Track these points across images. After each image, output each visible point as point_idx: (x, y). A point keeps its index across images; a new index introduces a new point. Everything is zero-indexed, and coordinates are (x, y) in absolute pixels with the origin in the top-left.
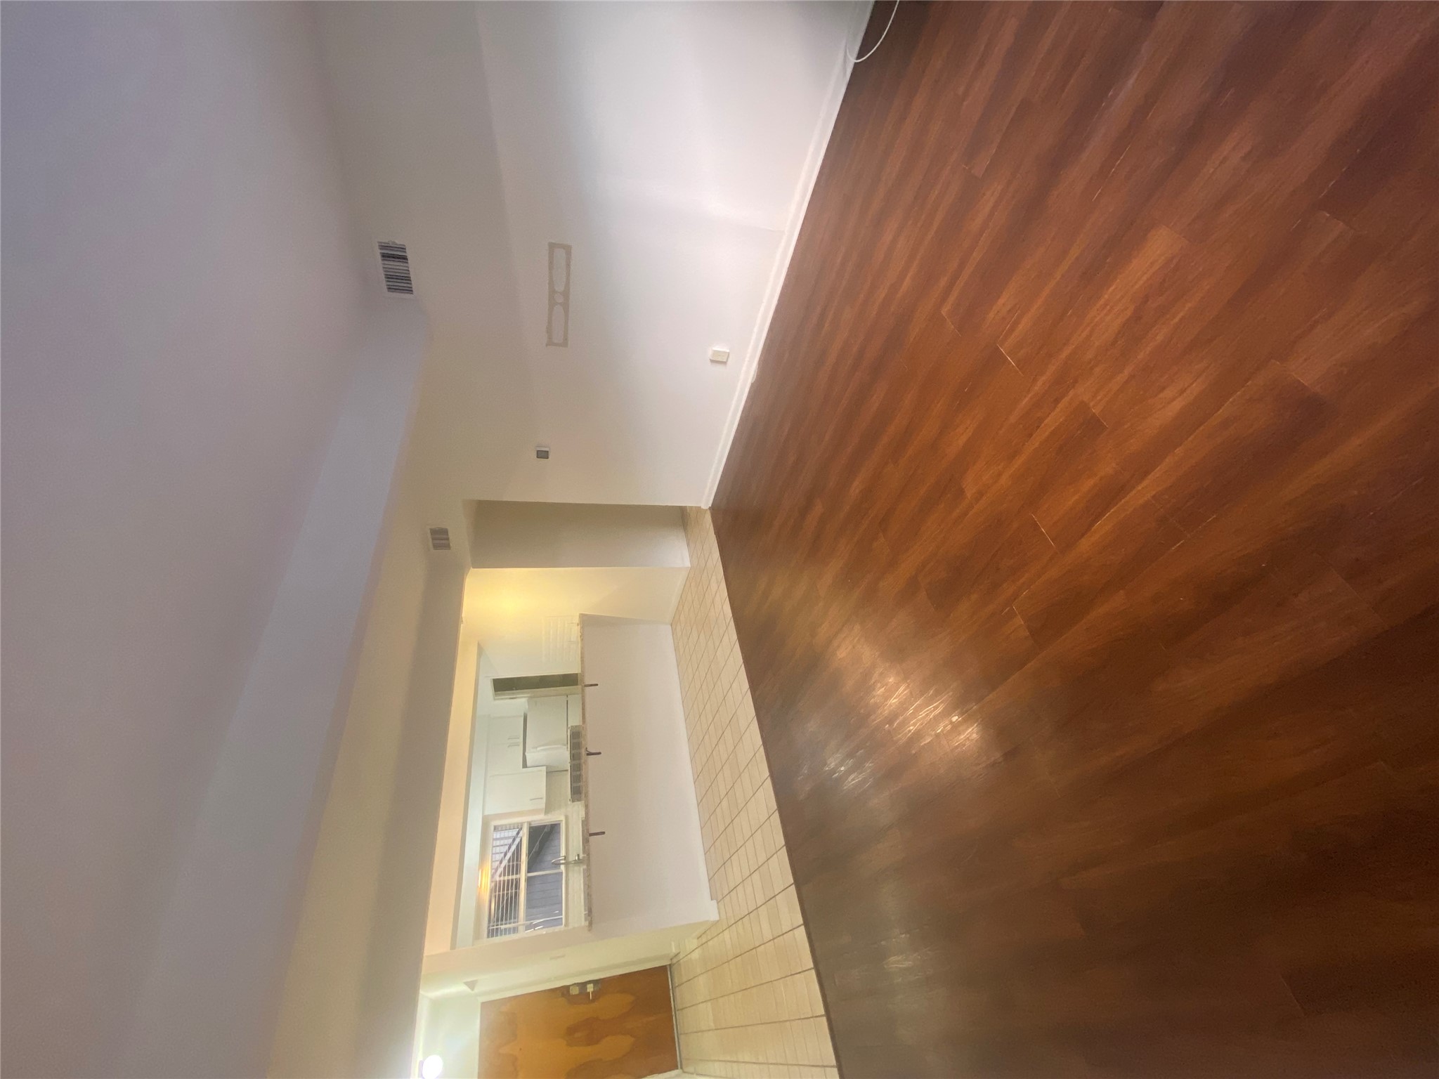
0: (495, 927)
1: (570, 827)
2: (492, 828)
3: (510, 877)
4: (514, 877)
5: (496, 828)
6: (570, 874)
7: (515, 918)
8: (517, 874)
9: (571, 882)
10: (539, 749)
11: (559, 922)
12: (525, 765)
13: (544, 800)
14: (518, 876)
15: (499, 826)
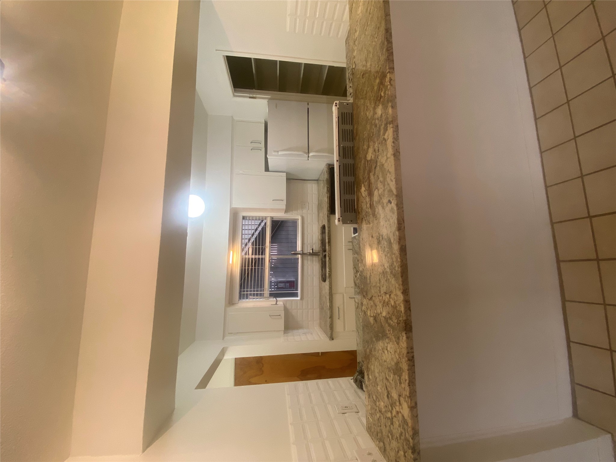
0: (245, 293)
1: (305, 226)
2: (241, 218)
3: (257, 257)
4: (260, 257)
5: (244, 218)
6: (305, 262)
7: (261, 287)
8: (262, 254)
9: (305, 267)
10: (280, 153)
11: (296, 295)
12: (267, 169)
13: (285, 202)
14: (263, 256)
15: (246, 217)
